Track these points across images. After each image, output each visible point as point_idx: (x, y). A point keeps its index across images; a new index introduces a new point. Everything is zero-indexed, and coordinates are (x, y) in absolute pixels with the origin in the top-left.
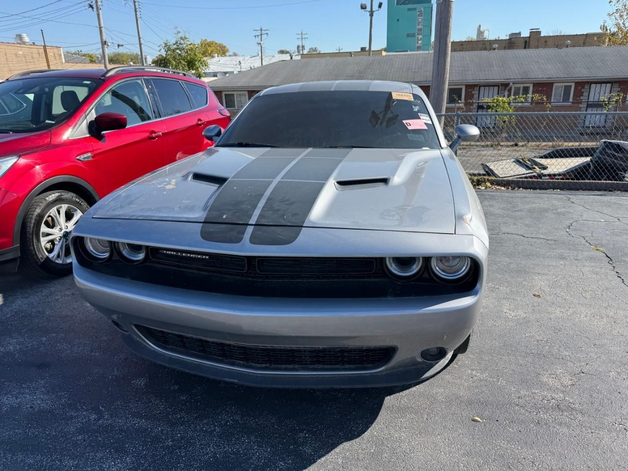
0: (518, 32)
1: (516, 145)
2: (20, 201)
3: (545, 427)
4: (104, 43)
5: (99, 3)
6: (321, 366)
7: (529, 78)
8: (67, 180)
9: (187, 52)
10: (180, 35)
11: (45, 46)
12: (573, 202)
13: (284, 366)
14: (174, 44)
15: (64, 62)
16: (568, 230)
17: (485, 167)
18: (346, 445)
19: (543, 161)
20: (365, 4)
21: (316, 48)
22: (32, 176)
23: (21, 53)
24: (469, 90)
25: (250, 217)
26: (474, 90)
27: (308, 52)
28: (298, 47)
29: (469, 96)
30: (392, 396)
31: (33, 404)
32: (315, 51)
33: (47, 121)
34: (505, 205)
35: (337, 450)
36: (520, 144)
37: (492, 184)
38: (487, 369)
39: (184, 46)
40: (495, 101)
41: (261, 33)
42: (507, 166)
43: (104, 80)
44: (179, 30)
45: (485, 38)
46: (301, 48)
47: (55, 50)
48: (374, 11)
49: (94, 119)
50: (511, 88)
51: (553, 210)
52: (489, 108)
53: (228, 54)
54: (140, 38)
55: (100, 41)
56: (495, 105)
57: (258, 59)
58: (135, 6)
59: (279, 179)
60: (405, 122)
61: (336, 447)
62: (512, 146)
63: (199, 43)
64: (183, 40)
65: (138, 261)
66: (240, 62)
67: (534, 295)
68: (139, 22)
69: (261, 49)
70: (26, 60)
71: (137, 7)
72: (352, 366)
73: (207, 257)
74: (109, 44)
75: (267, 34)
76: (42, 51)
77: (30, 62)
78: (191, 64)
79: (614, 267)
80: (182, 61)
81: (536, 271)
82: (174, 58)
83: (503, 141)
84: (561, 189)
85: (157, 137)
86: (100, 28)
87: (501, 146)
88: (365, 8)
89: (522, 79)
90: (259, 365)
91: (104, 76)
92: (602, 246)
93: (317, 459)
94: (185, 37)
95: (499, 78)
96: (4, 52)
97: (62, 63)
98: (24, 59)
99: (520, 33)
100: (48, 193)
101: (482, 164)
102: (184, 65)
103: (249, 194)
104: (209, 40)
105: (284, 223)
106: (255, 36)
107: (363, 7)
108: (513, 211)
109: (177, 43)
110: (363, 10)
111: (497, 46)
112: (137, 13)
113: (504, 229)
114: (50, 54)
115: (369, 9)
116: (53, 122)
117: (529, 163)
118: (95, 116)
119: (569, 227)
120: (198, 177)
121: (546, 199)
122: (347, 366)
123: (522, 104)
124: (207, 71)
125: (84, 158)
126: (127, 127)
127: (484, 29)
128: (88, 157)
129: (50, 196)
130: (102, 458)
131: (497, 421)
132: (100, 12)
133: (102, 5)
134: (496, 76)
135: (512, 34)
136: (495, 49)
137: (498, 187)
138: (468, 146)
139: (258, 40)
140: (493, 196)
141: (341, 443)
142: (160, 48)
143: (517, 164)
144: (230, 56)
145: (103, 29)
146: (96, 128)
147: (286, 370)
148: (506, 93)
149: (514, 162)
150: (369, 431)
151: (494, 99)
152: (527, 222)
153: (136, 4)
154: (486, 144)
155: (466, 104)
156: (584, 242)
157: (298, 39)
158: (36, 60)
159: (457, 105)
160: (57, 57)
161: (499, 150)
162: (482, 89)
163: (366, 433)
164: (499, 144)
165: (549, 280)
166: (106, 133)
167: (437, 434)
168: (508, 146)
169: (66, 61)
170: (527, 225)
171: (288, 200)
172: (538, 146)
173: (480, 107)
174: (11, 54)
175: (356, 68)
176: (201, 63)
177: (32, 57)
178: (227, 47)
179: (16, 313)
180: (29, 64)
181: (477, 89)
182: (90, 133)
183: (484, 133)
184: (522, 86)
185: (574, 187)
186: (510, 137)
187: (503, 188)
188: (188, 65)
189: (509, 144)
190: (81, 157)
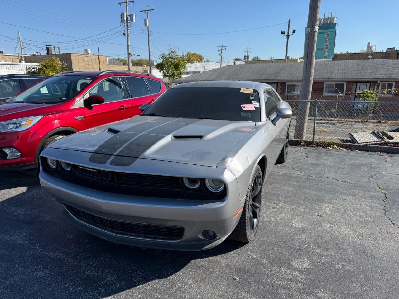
0: (393, 47)
1: (380, 122)
2: (41, 139)
3: (275, 288)
4: (129, 54)
5: (129, 32)
6: (149, 236)
7: (392, 78)
8: (67, 129)
9: (175, 60)
10: (171, 50)
11: (99, 56)
12: (386, 161)
13: (130, 233)
14: (167, 55)
15: (108, 64)
16: (370, 178)
17: (351, 135)
18: (156, 281)
19: (392, 134)
20: (284, 31)
21: (258, 57)
22: (53, 125)
23: (86, 59)
24: (349, 85)
25: (115, 151)
26: (352, 85)
27: (253, 59)
28: (245, 56)
29: (349, 89)
30: (196, 260)
31: (17, 240)
32: (257, 59)
33: (63, 99)
34: (337, 160)
35: (150, 283)
36: (383, 121)
37: (338, 146)
38: (260, 253)
39: (173, 56)
40: (365, 92)
41: (222, 48)
42: (366, 136)
43: (97, 78)
44: (171, 47)
45: (373, 51)
46: (246, 57)
47: (104, 58)
48: (290, 35)
49: (87, 98)
50: (379, 84)
51: (368, 165)
52: (361, 97)
53: (203, 61)
54: (149, 52)
55: (127, 53)
56: (365, 95)
57: (219, 64)
58: (148, 33)
59: (144, 133)
60: (242, 105)
61: (150, 281)
62: (376, 123)
63: (186, 54)
64: (173, 53)
65: (68, 171)
66: (204, 66)
67: (318, 215)
68: (150, 42)
69: (221, 58)
70: (88, 63)
71: (150, 34)
72: (165, 237)
73: (96, 171)
74: (132, 55)
75: (225, 49)
76: (97, 58)
77: (90, 64)
78: (176, 67)
79: (385, 203)
80: (171, 65)
81: (330, 201)
82: (167, 64)
83: (370, 119)
84: (386, 152)
85: (124, 109)
86: (128, 46)
87: (368, 122)
88: (284, 33)
89: (387, 78)
90: (118, 232)
91: (97, 75)
92: (387, 189)
93: (137, 285)
94: (174, 51)
95: (371, 78)
96: (77, 59)
97: (107, 65)
98: (87, 62)
99: (394, 48)
100: (57, 136)
101: (350, 134)
102: (172, 67)
103: (123, 140)
104: (192, 53)
105: (130, 155)
106: (218, 50)
107: (283, 33)
108: (340, 164)
109: (169, 54)
110: (283, 35)
111: (371, 57)
112: (149, 37)
113: (326, 175)
114: (101, 60)
115: (286, 34)
116: (66, 99)
117: (381, 134)
118: (88, 96)
119: (373, 176)
120: (110, 130)
121: (369, 158)
122: (163, 237)
123: (384, 95)
124: (185, 71)
125: (79, 118)
126: (104, 103)
127: (372, 45)
128: (81, 118)
129: (57, 138)
130: (35, 269)
131: (248, 281)
132: (129, 37)
133: (130, 33)
134: (369, 76)
135: (388, 48)
136: (369, 59)
137: (342, 149)
138: (345, 121)
139: (220, 52)
140: (333, 154)
141: (154, 280)
142: (160, 57)
143: (373, 135)
144: (204, 62)
145: (129, 47)
146: (88, 103)
147: (130, 235)
148: (376, 88)
149: (371, 133)
150: (172, 276)
151: (364, 92)
152: (345, 171)
153: (149, 32)
154: (358, 120)
155: (346, 94)
156: (376, 186)
157: (245, 51)
158: (93, 63)
159: (338, 94)
160: (105, 62)
161: (366, 125)
162: (358, 84)
163: (170, 277)
164: (368, 121)
165: (334, 207)
166: (94, 106)
167: (209, 283)
168: (374, 123)
169: (110, 64)
170: (344, 174)
171: (140, 144)
172: (395, 123)
173: (356, 97)
174: (81, 60)
175: (274, 70)
176: (183, 67)
177: (92, 62)
178: (203, 56)
179: (30, 196)
180: (89, 65)
181: (354, 84)
182: (84, 105)
183: (356, 113)
184: (387, 83)
185: (395, 152)
186: (376, 117)
187: (345, 149)
188: (174, 68)
189: (375, 121)
190: (77, 118)
